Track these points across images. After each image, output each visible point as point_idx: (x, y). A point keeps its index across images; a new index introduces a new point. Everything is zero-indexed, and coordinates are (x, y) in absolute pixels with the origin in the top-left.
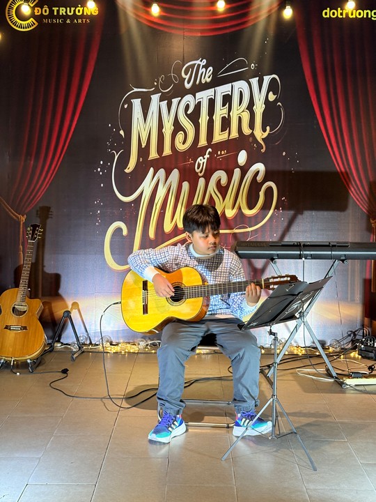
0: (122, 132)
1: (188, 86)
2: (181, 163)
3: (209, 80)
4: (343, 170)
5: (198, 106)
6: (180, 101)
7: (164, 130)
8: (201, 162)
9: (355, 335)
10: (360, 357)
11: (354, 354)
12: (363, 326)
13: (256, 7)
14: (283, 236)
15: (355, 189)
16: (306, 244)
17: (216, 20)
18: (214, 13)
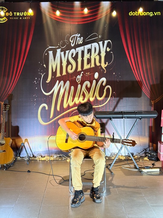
0: (45, 65)
1: (72, 45)
2: (70, 78)
3: (81, 43)
4: (139, 80)
5: (77, 54)
6: (69, 52)
7: (63, 64)
8: (79, 78)
9: (146, 150)
10: (148, 159)
11: (146, 159)
12: (149, 146)
13: (100, 11)
14: (114, 108)
15: (144, 88)
16: (125, 112)
17: (84, 17)
18: (83, 14)
